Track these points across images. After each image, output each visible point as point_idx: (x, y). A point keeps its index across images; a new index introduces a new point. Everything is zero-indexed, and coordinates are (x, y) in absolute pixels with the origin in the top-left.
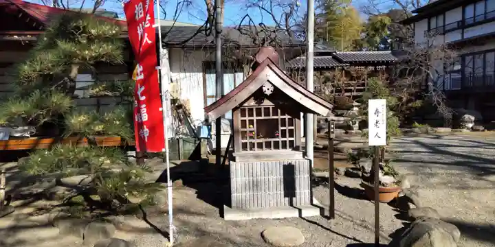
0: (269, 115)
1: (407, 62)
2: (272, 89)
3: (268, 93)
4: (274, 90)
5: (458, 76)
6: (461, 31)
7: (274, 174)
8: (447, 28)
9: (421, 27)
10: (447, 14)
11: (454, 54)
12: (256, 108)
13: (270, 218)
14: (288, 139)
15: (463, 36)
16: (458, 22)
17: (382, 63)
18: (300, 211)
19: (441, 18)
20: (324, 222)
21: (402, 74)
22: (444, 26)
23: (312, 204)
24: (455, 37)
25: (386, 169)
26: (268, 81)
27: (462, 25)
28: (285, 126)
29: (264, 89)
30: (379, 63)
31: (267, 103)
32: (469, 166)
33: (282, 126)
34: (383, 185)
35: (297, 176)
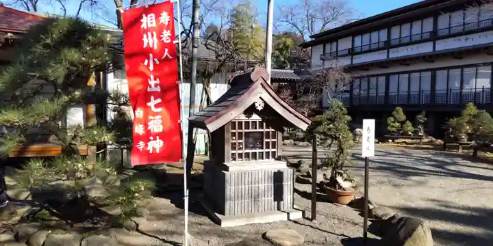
0: (256, 128)
1: (309, 81)
2: (263, 105)
3: (260, 108)
4: (265, 106)
5: (348, 95)
6: (351, 57)
7: (263, 182)
8: (339, 54)
9: (318, 51)
10: (340, 41)
11: (348, 77)
12: (245, 122)
13: (261, 222)
14: (271, 150)
15: (352, 62)
16: (349, 49)
17: (287, 80)
18: (288, 214)
19: (335, 44)
20: (307, 222)
21: (306, 92)
22: (337, 52)
23: (293, 208)
24: (346, 62)
25: (345, 175)
26: (260, 98)
27: (352, 53)
28: (269, 138)
29: (257, 105)
30: (283, 80)
31: (255, 117)
32: (393, 171)
33: (266, 138)
34: (344, 189)
35: (285, 183)
